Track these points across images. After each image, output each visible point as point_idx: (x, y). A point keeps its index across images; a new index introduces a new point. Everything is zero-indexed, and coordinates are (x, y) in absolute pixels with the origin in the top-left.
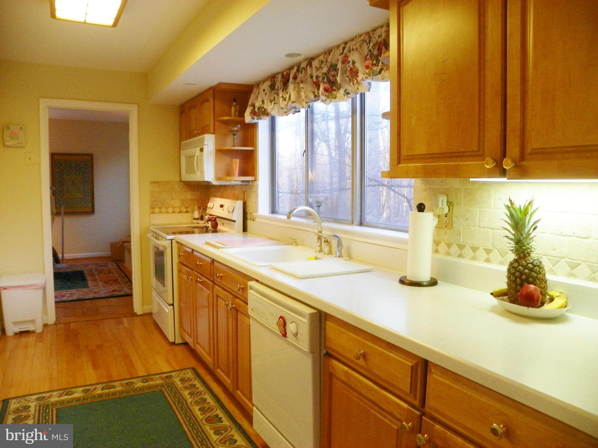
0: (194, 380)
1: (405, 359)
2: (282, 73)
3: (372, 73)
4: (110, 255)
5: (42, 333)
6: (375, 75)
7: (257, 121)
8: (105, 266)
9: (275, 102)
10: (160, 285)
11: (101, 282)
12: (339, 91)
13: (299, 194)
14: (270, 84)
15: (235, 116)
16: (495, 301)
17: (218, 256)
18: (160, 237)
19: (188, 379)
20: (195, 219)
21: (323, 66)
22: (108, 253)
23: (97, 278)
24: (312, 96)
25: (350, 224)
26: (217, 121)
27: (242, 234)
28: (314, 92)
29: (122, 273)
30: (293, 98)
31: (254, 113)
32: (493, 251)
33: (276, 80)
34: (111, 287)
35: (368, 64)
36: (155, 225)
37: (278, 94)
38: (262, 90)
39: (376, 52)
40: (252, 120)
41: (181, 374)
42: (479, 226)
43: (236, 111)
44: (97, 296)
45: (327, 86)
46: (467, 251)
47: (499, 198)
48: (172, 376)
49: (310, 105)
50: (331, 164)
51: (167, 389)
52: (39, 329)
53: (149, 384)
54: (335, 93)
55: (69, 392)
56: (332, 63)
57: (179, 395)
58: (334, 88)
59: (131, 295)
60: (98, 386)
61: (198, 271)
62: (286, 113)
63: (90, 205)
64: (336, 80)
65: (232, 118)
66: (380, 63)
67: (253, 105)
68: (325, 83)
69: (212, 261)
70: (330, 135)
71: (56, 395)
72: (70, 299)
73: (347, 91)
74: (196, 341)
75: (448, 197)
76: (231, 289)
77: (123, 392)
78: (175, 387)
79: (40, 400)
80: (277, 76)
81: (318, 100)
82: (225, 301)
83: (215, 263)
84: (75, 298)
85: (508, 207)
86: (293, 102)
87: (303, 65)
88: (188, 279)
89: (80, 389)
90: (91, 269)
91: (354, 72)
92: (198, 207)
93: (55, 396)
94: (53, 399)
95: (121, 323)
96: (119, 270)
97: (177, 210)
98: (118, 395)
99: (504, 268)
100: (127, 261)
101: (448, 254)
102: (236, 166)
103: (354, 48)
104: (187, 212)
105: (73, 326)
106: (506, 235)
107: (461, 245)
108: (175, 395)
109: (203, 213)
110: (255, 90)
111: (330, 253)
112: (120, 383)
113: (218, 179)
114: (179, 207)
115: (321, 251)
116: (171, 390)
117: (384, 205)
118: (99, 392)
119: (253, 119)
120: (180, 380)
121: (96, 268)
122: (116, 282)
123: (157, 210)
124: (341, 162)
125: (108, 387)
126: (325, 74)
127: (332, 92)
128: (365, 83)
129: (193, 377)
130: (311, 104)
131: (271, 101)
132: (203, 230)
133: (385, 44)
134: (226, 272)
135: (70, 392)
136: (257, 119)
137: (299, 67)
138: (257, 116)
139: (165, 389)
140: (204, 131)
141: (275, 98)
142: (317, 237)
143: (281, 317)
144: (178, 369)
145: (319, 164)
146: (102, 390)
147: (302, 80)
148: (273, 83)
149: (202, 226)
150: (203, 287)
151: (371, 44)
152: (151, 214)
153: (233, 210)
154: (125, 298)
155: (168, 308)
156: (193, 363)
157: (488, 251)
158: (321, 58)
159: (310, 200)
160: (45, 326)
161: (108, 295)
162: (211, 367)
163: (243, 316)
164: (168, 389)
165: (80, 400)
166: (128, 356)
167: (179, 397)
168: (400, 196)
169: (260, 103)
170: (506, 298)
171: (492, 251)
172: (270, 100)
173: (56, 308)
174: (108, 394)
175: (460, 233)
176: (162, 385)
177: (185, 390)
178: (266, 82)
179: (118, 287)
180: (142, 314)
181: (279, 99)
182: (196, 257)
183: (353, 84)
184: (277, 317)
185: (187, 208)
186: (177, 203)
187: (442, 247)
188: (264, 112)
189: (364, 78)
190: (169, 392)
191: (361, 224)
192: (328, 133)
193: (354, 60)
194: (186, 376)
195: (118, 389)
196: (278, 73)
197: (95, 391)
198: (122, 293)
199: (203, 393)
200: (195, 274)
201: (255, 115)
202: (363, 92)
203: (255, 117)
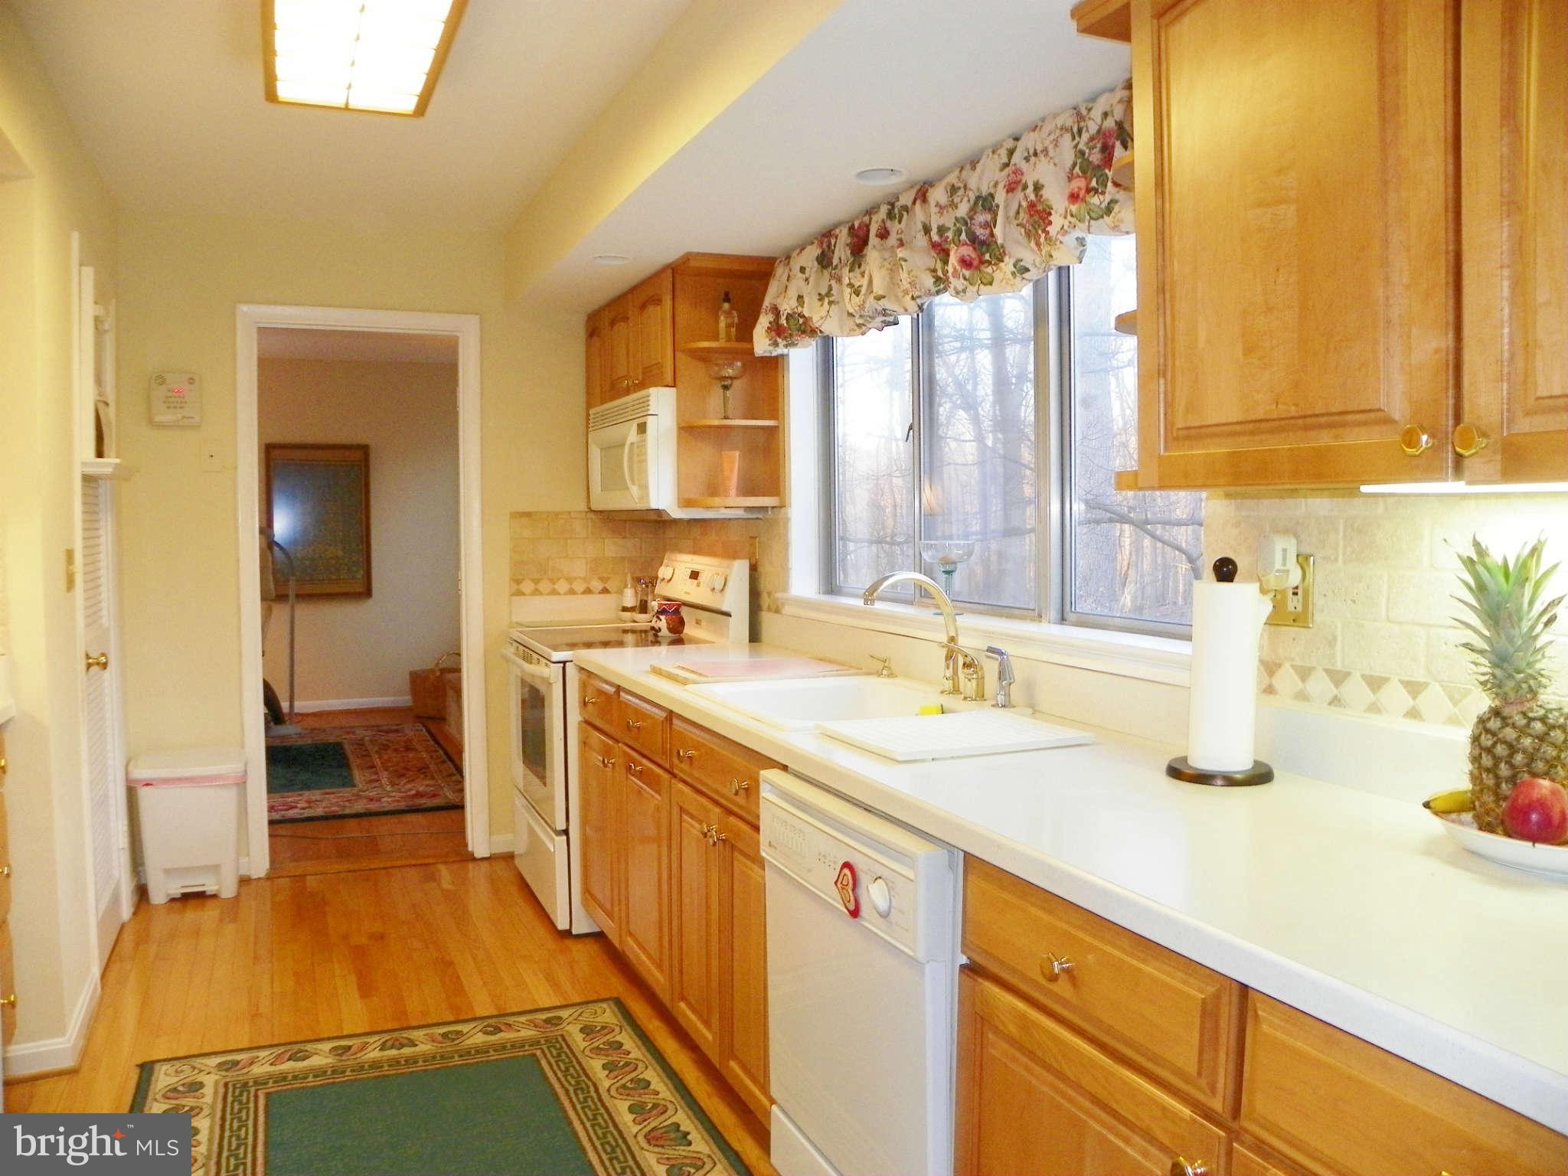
0: (617, 1029)
1: (1184, 982)
2: (850, 224)
3: (1088, 213)
4: (410, 704)
5: (237, 898)
6: (1097, 219)
7: (785, 351)
8: (397, 731)
9: (831, 299)
10: (537, 781)
11: (386, 773)
12: (1002, 264)
13: (899, 544)
14: (819, 251)
15: (729, 339)
16: (1436, 825)
17: (682, 703)
18: (535, 656)
19: (603, 1028)
20: (625, 609)
21: (956, 200)
22: (405, 700)
23: (378, 762)
24: (928, 281)
25: (1032, 620)
26: (683, 351)
27: (747, 649)
28: (934, 271)
29: (438, 749)
30: (878, 289)
31: (777, 330)
32: (1430, 686)
33: (833, 242)
34: (409, 786)
35: (1076, 190)
36: (521, 625)
37: (839, 280)
38: (796, 269)
39: (1096, 157)
40: (771, 348)
41: (584, 1015)
42: (1388, 620)
43: (729, 326)
44: (374, 807)
45: (967, 251)
46: (1355, 689)
47: (1445, 540)
48: (560, 1018)
49: (923, 304)
50: (981, 463)
51: (547, 1051)
52: (228, 889)
53: (501, 1039)
54: (989, 270)
55: (297, 1053)
56: (978, 189)
57: (578, 1068)
58: (987, 257)
59: (460, 807)
60: (371, 1039)
61: (630, 743)
62: (861, 328)
63: (360, 574)
64: (992, 235)
65: (721, 343)
66: (1110, 184)
67: (776, 311)
68: (963, 245)
69: (666, 717)
70: (981, 392)
71: (267, 1059)
72: (308, 813)
73: (1022, 264)
74: (624, 926)
75: (1299, 543)
76: (717, 792)
77: (434, 1057)
78: (568, 1046)
79: (227, 1070)
80: (837, 231)
81: (945, 290)
82: (700, 822)
83: (676, 722)
84: (319, 811)
85: (1469, 563)
86: (879, 298)
87: (906, 199)
88: (605, 766)
89: (327, 1046)
90: (362, 739)
91: (1037, 212)
92: (633, 579)
93: (263, 1062)
94: (259, 1070)
95: (432, 878)
96: (432, 743)
97: (579, 587)
98: (419, 1064)
99: (1461, 736)
100: (452, 719)
101: (1302, 696)
102: (732, 471)
103: (1039, 148)
104: (605, 591)
105: (311, 882)
106: (1464, 641)
107: (1338, 672)
108: (567, 1069)
109: (647, 595)
110: (780, 271)
111: (980, 696)
112: (427, 1035)
113: (686, 503)
114: (584, 579)
115: (956, 690)
116: (559, 1055)
117: (1126, 574)
118: (373, 1054)
119: (776, 344)
120: (582, 1030)
121: (374, 736)
122: (423, 773)
123: (527, 586)
124: (1011, 460)
125: (397, 1043)
126: (962, 222)
127: (982, 268)
128: (1070, 239)
129: (616, 1022)
130: (926, 301)
131: (821, 298)
132: (647, 636)
133: (1124, 134)
134: (704, 745)
135: (301, 1051)
136: (786, 346)
137: (893, 205)
138: (785, 338)
139: (543, 1052)
140: (649, 377)
141: (830, 288)
142: (944, 652)
143: (847, 865)
144: (578, 1000)
145: (950, 464)
146: (380, 1050)
147: (901, 240)
148: (826, 249)
149: (643, 628)
150: (645, 787)
151: (1085, 136)
152: (514, 598)
153: (725, 585)
154: (444, 814)
155: (553, 840)
156: (617, 985)
157: (1414, 688)
158: (952, 178)
159: (927, 556)
160: (244, 881)
161: (402, 805)
162: (665, 997)
163: (749, 863)
164: (551, 1052)
165: (325, 1072)
166: (450, 964)
167: (579, 1076)
168: (1169, 548)
169: (794, 303)
170: (1468, 817)
171: (1426, 687)
172: (820, 294)
173: (271, 836)
174: (395, 1062)
175: (1335, 639)
176: (536, 1043)
177: (594, 1056)
178: (809, 248)
179: (427, 785)
180: (488, 855)
181: (841, 292)
182: (627, 705)
183: (1038, 244)
184: (835, 863)
185: (602, 579)
186: (579, 568)
187: (1286, 680)
188: (803, 327)
189: (1066, 227)
190: (552, 1061)
191: (1063, 619)
192: (975, 384)
193: (1038, 181)
194: (599, 1019)
195: (424, 1048)
196: (837, 225)
197: (365, 1052)
198: (437, 802)
199: (641, 1065)
200: (624, 752)
201: (779, 335)
202: (1064, 264)
203: (779, 340)
